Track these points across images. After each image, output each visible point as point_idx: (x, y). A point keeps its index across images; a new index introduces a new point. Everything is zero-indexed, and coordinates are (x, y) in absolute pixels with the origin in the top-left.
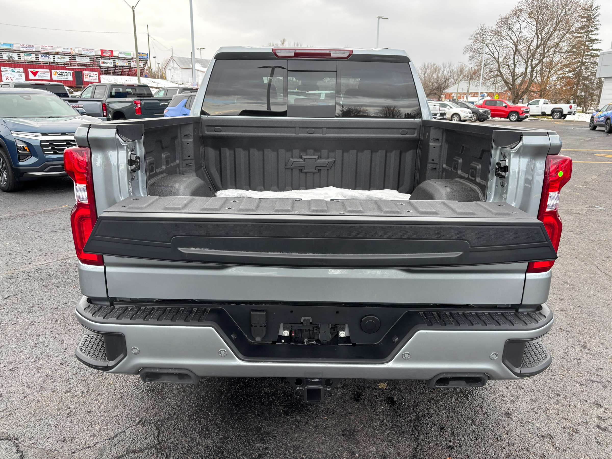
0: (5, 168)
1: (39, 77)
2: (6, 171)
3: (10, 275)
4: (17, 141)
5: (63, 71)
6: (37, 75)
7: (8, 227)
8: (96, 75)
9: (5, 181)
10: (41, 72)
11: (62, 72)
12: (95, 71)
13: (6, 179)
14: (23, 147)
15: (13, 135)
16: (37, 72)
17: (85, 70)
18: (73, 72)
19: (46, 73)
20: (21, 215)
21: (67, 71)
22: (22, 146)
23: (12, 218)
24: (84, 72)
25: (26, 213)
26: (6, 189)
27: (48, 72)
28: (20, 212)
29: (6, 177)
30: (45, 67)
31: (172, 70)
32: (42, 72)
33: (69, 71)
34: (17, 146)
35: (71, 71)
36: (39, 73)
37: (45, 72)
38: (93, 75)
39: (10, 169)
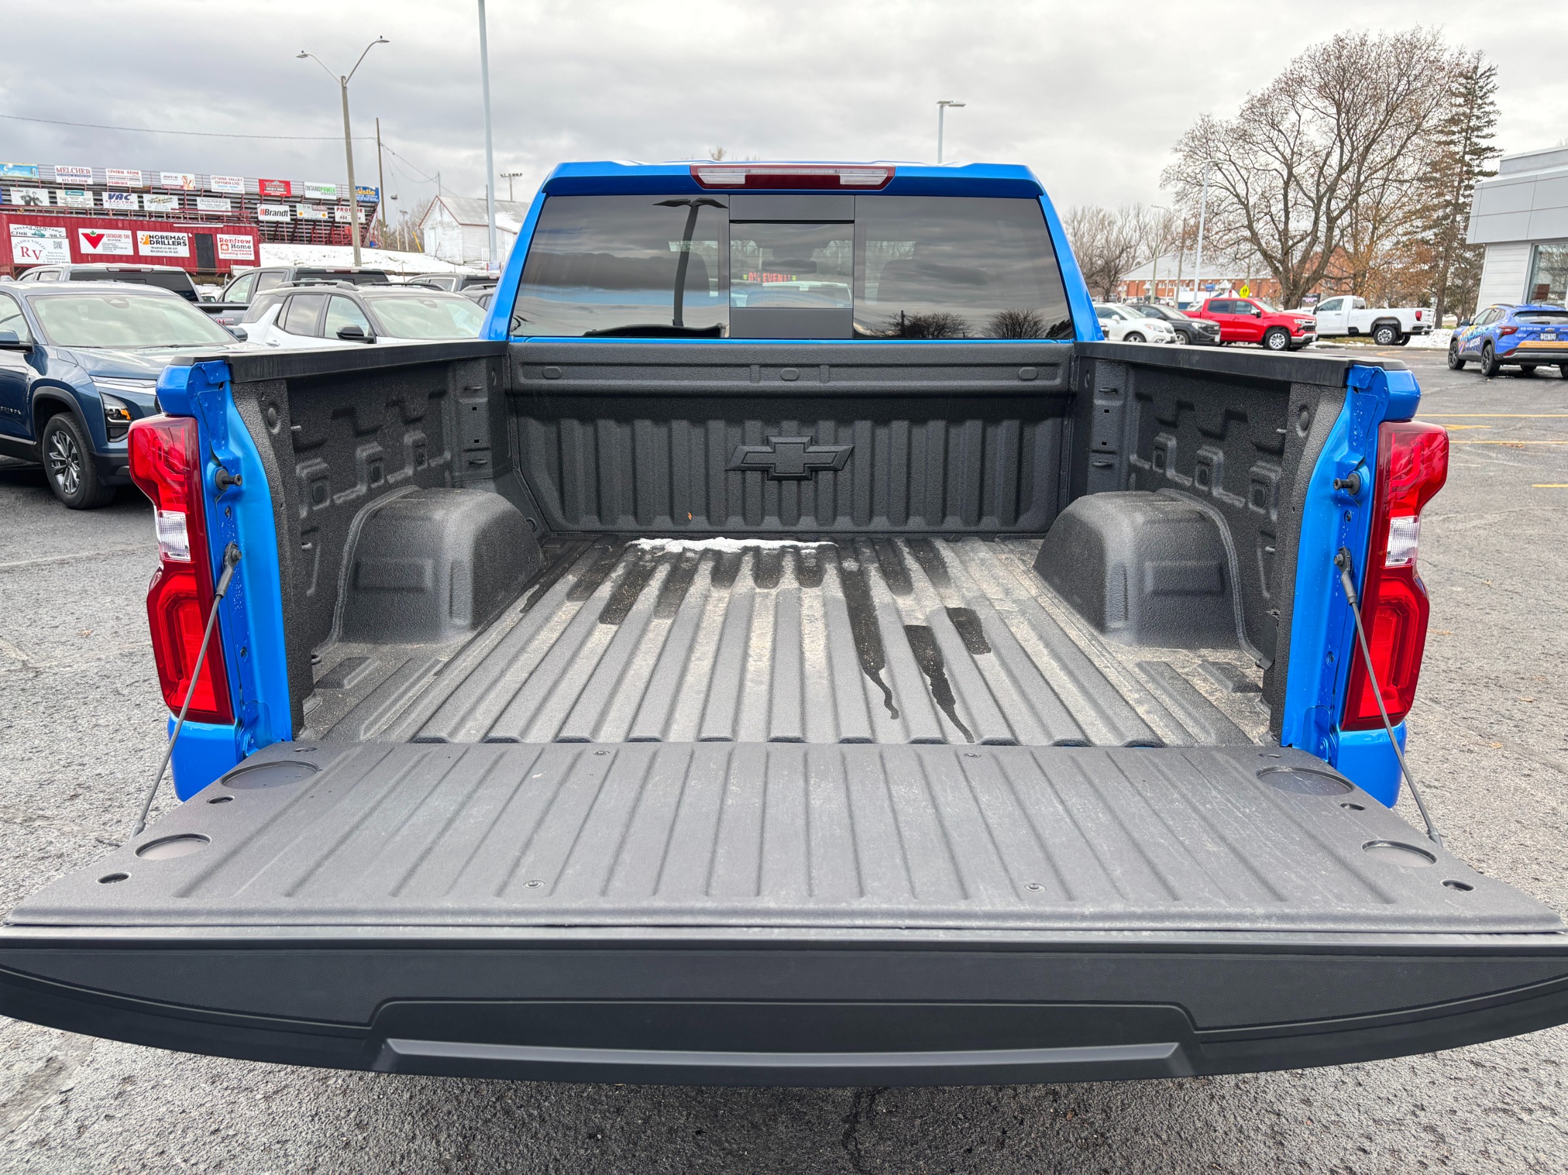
0: (75, 457)
1: (105, 248)
2: (78, 464)
3: (126, 650)
4: (106, 399)
5: (165, 234)
6: (100, 244)
7: (101, 572)
8: (248, 242)
9: (75, 486)
10: (109, 236)
11: (162, 237)
12: (246, 234)
13: (77, 480)
14: (117, 410)
15: (96, 384)
16: (100, 237)
17: (222, 231)
18: (190, 235)
19: (123, 240)
20: (120, 553)
21: (176, 235)
22: (114, 408)
23: (102, 557)
24: (219, 236)
25: (130, 548)
26: (77, 502)
27: (127, 237)
28: (119, 547)
29: (78, 477)
30: (120, 225)
31: (439, 230)
32: (113, 236)
33: (181, 235)
34: (105, 410)
35: (185, 235)
36: (104, 240)
37: (120, 236)
38: (240, 244)
39: (86, 458)
